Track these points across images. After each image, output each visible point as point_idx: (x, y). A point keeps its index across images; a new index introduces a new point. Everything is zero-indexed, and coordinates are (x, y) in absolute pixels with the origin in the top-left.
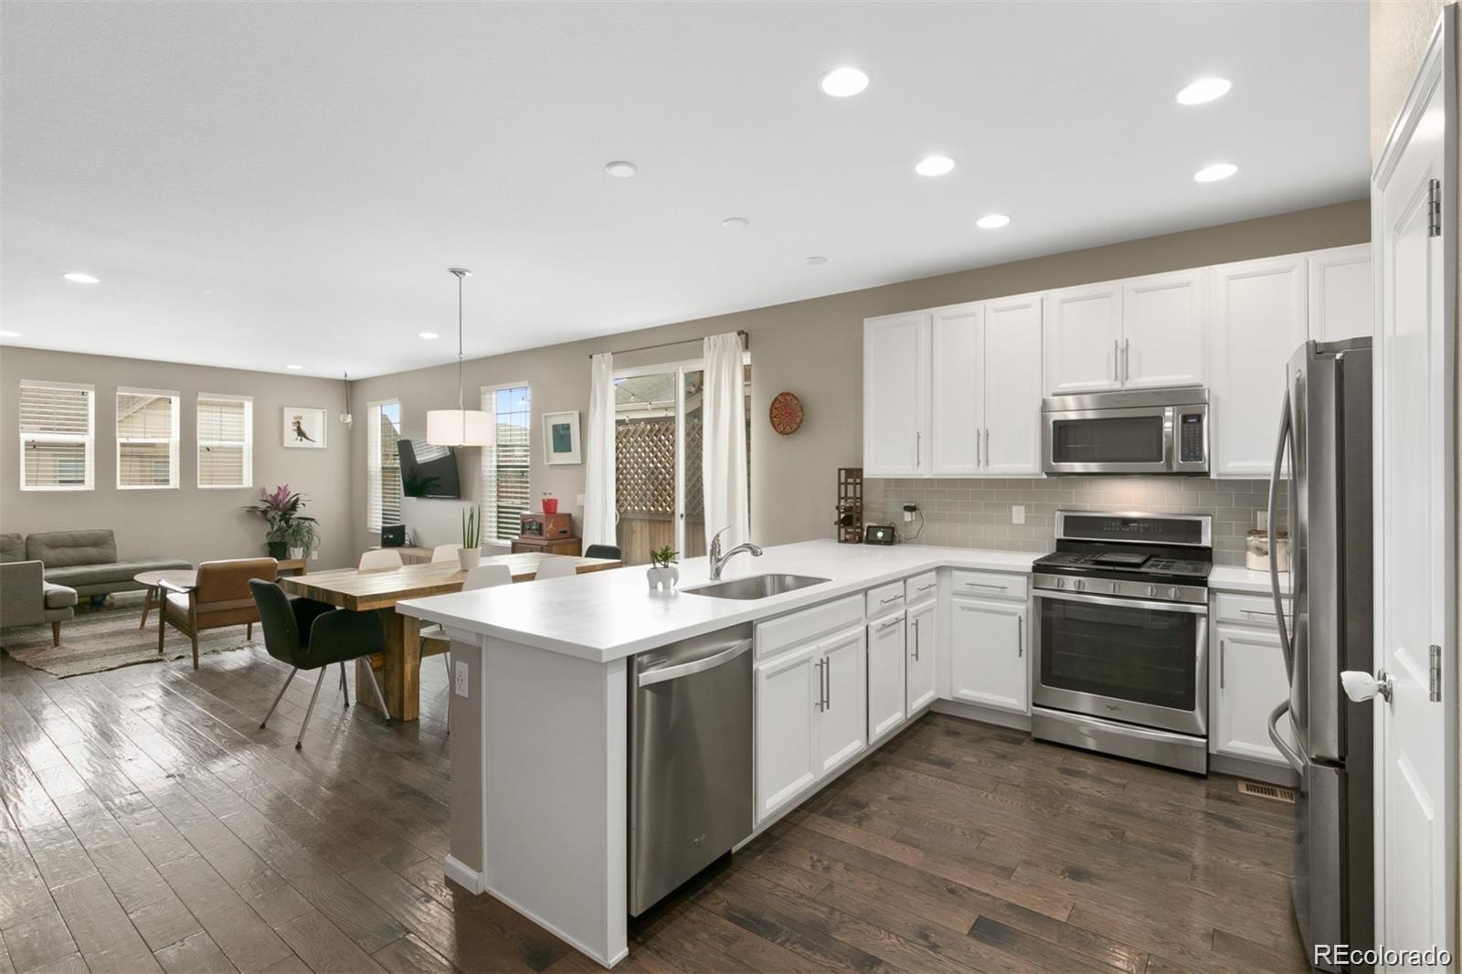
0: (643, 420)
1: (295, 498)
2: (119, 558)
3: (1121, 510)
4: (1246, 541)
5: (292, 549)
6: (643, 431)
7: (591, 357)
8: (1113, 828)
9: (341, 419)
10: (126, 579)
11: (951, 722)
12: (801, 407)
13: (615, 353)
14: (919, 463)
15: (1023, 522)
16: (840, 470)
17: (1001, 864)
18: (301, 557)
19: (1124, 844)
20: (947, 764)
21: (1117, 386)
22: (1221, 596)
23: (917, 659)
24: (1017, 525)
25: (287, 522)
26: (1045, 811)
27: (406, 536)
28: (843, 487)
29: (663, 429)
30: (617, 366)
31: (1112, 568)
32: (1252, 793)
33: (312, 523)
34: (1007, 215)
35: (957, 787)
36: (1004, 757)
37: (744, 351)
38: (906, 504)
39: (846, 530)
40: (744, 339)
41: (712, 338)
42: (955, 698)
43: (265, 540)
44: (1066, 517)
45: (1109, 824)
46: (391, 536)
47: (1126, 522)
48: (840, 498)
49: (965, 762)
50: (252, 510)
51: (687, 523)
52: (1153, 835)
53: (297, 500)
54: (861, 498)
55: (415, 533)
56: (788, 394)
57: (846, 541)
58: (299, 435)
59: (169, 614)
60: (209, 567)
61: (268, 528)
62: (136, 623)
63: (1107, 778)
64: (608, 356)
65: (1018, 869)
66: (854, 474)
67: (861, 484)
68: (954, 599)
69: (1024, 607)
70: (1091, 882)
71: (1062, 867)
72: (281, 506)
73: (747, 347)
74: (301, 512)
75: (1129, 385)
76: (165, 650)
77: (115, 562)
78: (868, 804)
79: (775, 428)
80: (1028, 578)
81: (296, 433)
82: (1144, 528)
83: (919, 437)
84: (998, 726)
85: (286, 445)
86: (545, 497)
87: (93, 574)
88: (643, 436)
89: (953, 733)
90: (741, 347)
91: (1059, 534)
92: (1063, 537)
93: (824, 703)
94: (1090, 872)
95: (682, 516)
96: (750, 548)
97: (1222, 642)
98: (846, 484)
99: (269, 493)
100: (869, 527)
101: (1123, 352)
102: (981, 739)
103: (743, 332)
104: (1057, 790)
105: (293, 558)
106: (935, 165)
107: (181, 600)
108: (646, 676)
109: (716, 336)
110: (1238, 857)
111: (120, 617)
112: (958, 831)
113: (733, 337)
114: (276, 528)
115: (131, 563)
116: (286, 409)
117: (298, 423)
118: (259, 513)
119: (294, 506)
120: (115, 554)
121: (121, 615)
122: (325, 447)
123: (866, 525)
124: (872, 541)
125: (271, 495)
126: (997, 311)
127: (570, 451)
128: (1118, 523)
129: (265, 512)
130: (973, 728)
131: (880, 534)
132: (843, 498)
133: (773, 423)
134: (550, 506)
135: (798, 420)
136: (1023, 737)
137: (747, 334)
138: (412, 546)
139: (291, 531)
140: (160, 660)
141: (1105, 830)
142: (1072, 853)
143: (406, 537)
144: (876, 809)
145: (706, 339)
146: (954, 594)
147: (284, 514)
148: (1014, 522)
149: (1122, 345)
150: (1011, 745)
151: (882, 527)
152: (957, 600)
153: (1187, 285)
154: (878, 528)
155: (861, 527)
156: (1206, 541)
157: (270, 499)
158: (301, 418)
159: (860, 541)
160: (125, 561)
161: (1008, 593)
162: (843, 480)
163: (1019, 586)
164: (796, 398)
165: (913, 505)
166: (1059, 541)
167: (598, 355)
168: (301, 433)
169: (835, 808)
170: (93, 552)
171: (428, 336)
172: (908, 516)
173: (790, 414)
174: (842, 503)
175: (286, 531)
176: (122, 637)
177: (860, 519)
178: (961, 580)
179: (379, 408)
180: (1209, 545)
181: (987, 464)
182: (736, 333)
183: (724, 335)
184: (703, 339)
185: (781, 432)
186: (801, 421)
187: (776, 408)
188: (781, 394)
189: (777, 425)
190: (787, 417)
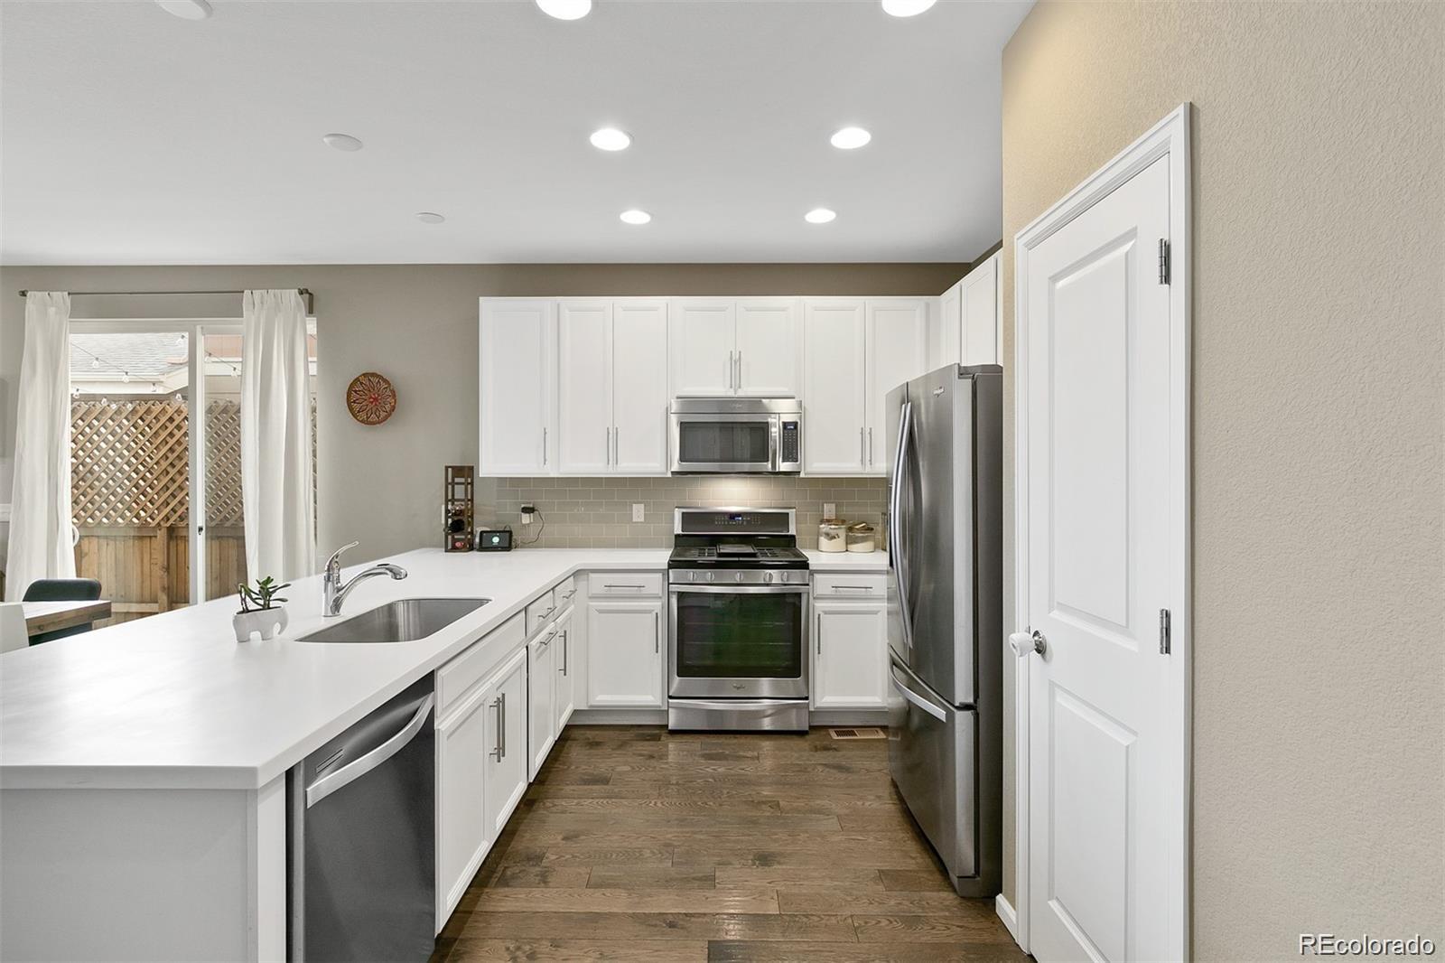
0: (105, 396)
3: (726, 506)
4: (819, 528)
6: (103, 412)
7: (24, 294)
8: (770, 802)
11: (588, 732)
12: (393, 392)
13: (74, 293)
14: (545, 460)
15: (642, 520)
16: (447, 468)
17: (700, 875)
19: (783, 814)
20: (605, 781)
21: (731, 393)
22: (817, 576)
23: (565, 674)
24: (637, 523)
26: (711, 803)
28: (450, 487)
29: (141, 411)
30: (77, 312)
31: (737, 559)
32: (842, 738)
34: (650, 214)
35: (625, 802)
36: (651, 757)
37: (307, 316)
38: (523, 506)
39: (453, 537)
40: (307, 301)
41: (257, 292)
42: (591, 706)
44: (683, 513)
45: (764, 799)
47: (733, 516)
48: (447, 501)
49: (620, 773)
51: (209, 538)
52: (799, 798)
54: (472, 500)
56: (373, 375)
57: (454, 549)
63: (741, 753)
64: (60, 296)
65: (717, 874)
66: (463, 473)
67: (472, 483)
68: (591, 603)
69: (660, 603)
70: (779, 863)
71: (751, 857)
73: (311, 311)
75: (741, 393)
78: (544, 853)
79: (354, 416)
80: (663, 575)
82: (747, 521)
83: (545, 433)
84: (632, 726)
88: (104, 418)
89: (594, 744)
90: (304, 310)
91: (678, 530)
92: (680, 532)
93: (500, 751)
94: (773, 853)
95: (201, 529)
96: (391, 571)
97: (819, 615)
98: (453, 484)
100: (482, 533)
101: (736, 362)
102: (622, 745)
103: (307, 291)
104: (710, 777)
106: (610, 139)
108: (318, 787)
109: (264, 291)
110: (861, 798)
112: (647, 853)
113: (291, 296)
123: (478, 530)
124: (484, 548)
126: (625, 309)
128: (727, 518)
130: (611, 733)
131: (496, 540)
132: (450, 500)
133: (351, 409)
135: (388, 407)
136: (657, 732)
137: (310, 294)
141: (763, 806)
142: (751, 838)
144: (554, 857)
145: (247, 292)
146: (590, 598)
148: (634, 520)
149: (736, 356)
150: (652, 743)
151: (498, 532)
152: (594, 604)
153: (784, 310)
154: (494, 533)
155: (472, 533)
156: (792, 531)
159: (471, 548)
161: (644, 591)
162: (450, 481)
163: (655, 584)
164: (386, 381)
165: (531, 506)
166: (677, 536)
167: (37, 293)
169: (509, 873)
172: (526, 519)
173: (376, 399)
174: (450, 507)
177: (471, 524)
178: (598, 583)
180: (794, 533)
181: (617, 463)
182: (297, 291)
183: (278, 291)
184: (243, 292)
185: (362, 422)
186: (393, 409)
187: (356, 391)
188: (364, 375)
189: (359, 412)
190: (372, 403)
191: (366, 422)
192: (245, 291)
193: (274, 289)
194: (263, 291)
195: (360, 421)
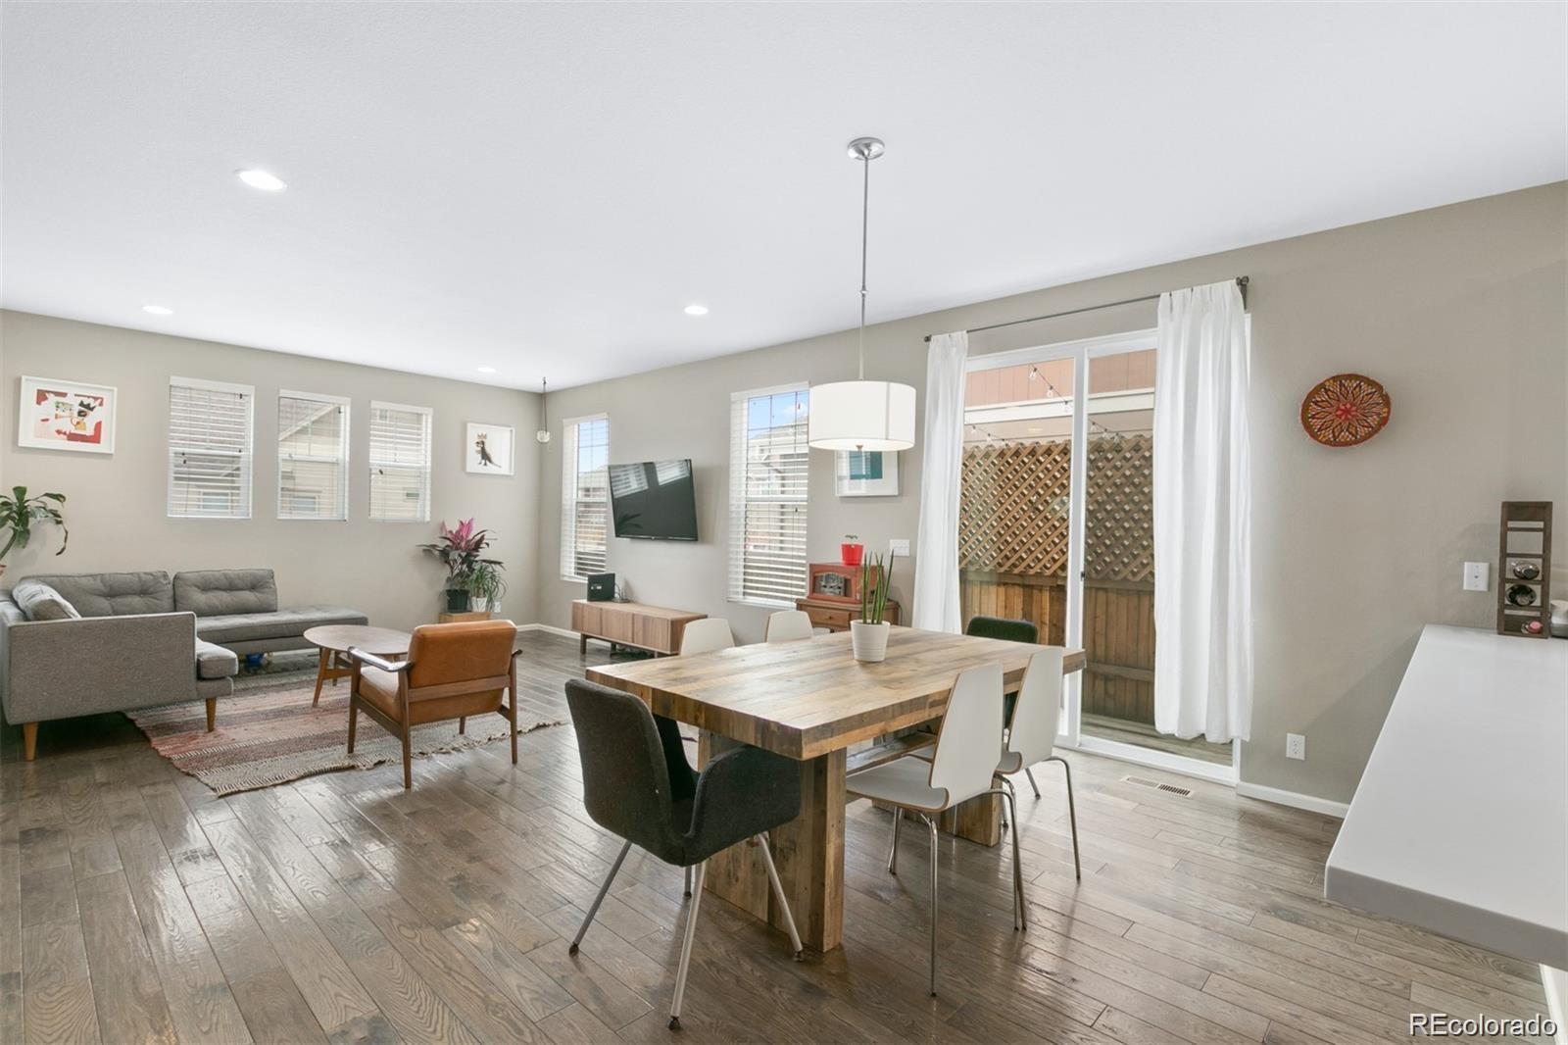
1: (480, 536)
2: (280, 605)
5: (474, 598)
7: (928, 339)
9: (538, 438)
10: (293, 634)
12: (1386, 397)
13: (971, 331)
18: (484, 610)
25: (469, 566)
27: (616, 587)
30: (977, 349)
33: (497, 568)
37: (1242, 313)
41: (1178, 294)
43: (442, 586)
46: (599, 588)
50: (429, 550)
53: (483, 537)
55: (627, 584)
56: (1351, 376)
58: (483, 458)
59: (363, 697)
60: (428, 634)
61: (446, 572)
62: (305, 696)
64: (961, 337)
67: (1547, 529)
72: (463, 544)
73: (1246, 306)
74: (484, 554)
76: (358, 749)
77: (275, 611)
79: (1314, 436)
81: (480, 456)
85: (468, 470)
86: (848, 542)
87: (252, 627)
99: (449, 528)
103: (1244, 281)
105: (475, 609)
107: (385, 678)
109: (1188, 290)
111: (283, 685)
113: (1229, 289)
114: (457, 571)
115: (294, 612)
116: (469, 425)
117: (483, 443)
118: (437, 553)
119: (478, 545)
120: (276, 599)
121: (284, 681)
122: (512, 474)
125: (451, 532)
127: (881, 477)
129: (445, 553)
133: (1308, 428)
134: (851, 553)
135: (1373, 420)
137: (1250, 283)
138: (625, 601)
139: (474, 576)
140: (353, 767)
143: (616, 590)
145: (1164, 296)
147: (468, 555)
157: (449, 536)
158: (485, 437)
160: (287, 609)
164: (1371, 383)
167: (941, 337)
168: (485, 456)
170: (249, 597)
171: (696, 310)
173: (1347, 412)
175: (468, 576)
176: (292, 720)
177: (1540, 594)
179: (576, 426)
182: (1235, 281)
183: (1206, 287)
184: (1159, 296)
185: (1327, 442)
186: (1384, 421)
187: (1316, 403)
188: (1333, 378)
189: (1320, 429)
190: (1340, 416)
191: (1335, 443)
192: (1163, 295)
193: (1201, 285)
194: (1185, 290)
195: (1325, 443)
